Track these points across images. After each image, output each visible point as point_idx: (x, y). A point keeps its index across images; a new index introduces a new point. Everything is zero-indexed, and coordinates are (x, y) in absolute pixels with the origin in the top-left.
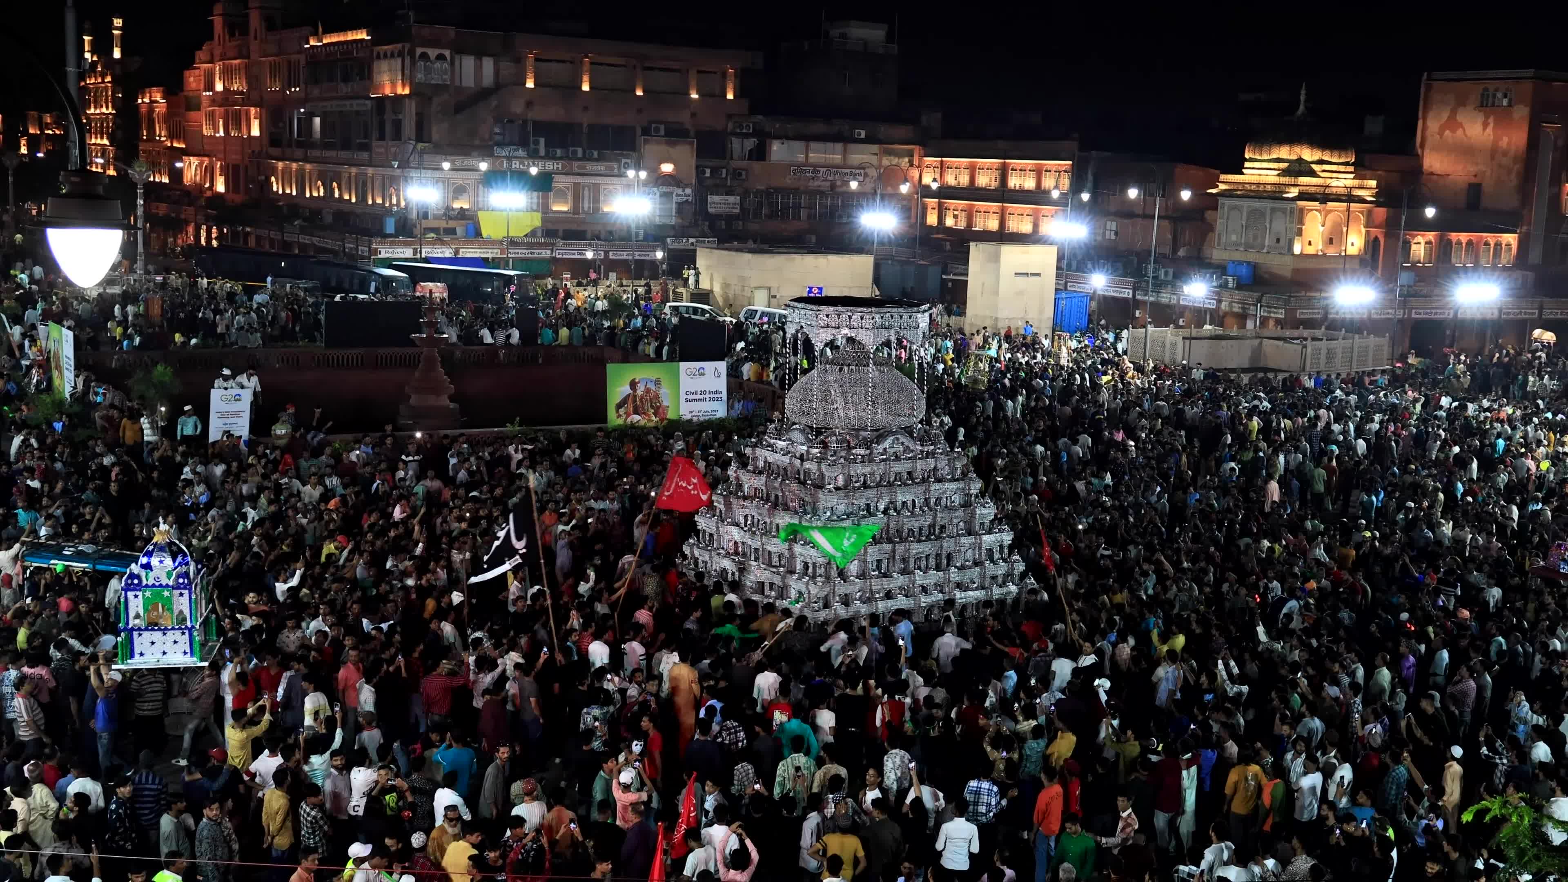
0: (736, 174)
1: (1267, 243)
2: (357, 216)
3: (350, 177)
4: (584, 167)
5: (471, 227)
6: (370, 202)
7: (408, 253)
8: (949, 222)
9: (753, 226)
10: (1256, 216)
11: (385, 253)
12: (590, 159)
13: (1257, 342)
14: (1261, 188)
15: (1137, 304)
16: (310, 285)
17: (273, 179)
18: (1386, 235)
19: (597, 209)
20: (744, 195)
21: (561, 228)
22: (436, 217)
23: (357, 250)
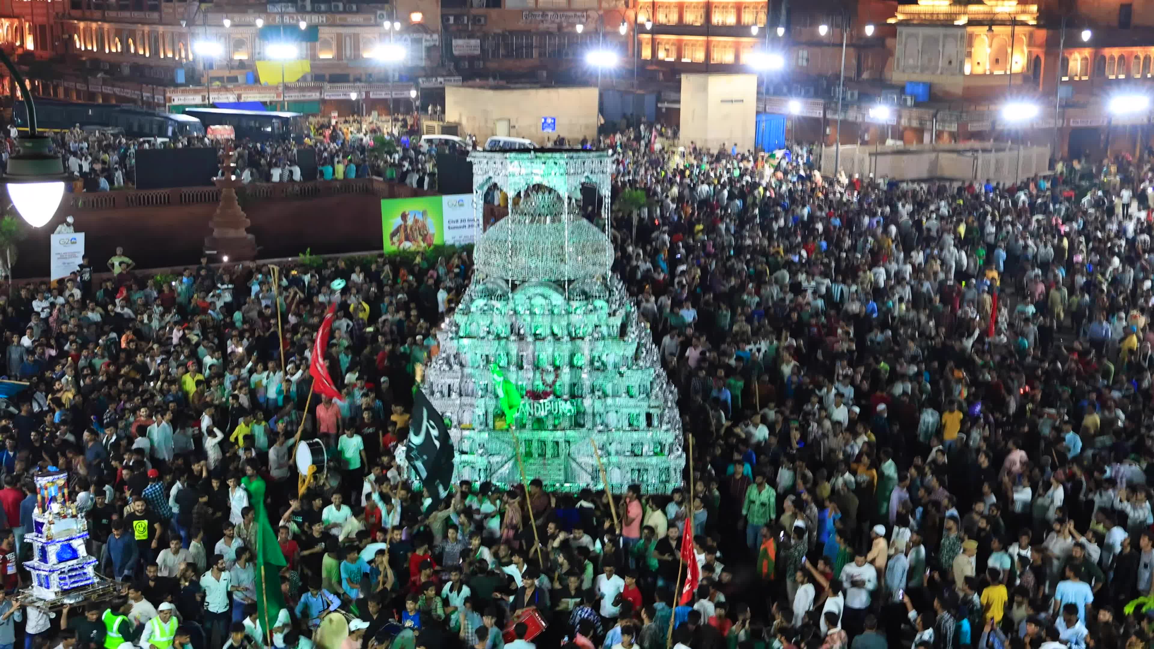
0: (476, 20)
1: (940, 65)
2: (151, 68)
3: (143, 35)
4: (345, 20)
5: (251, 76)
6: (162, 56)
7: (198, 99)
8: (662, 55)
9: (493, 65)
10: (931, 42)
11: (178, 99)
12: (351, 12)
13: (933, 155)
14: (935, 17)
15: (827, 122)
16: (116, 131)
17: (76, 36)
18: (1047, 54)
19: (357, 57)
20: (484, 38)
21: (327, 73)
22: (221, 68)
23: (153, 98)
